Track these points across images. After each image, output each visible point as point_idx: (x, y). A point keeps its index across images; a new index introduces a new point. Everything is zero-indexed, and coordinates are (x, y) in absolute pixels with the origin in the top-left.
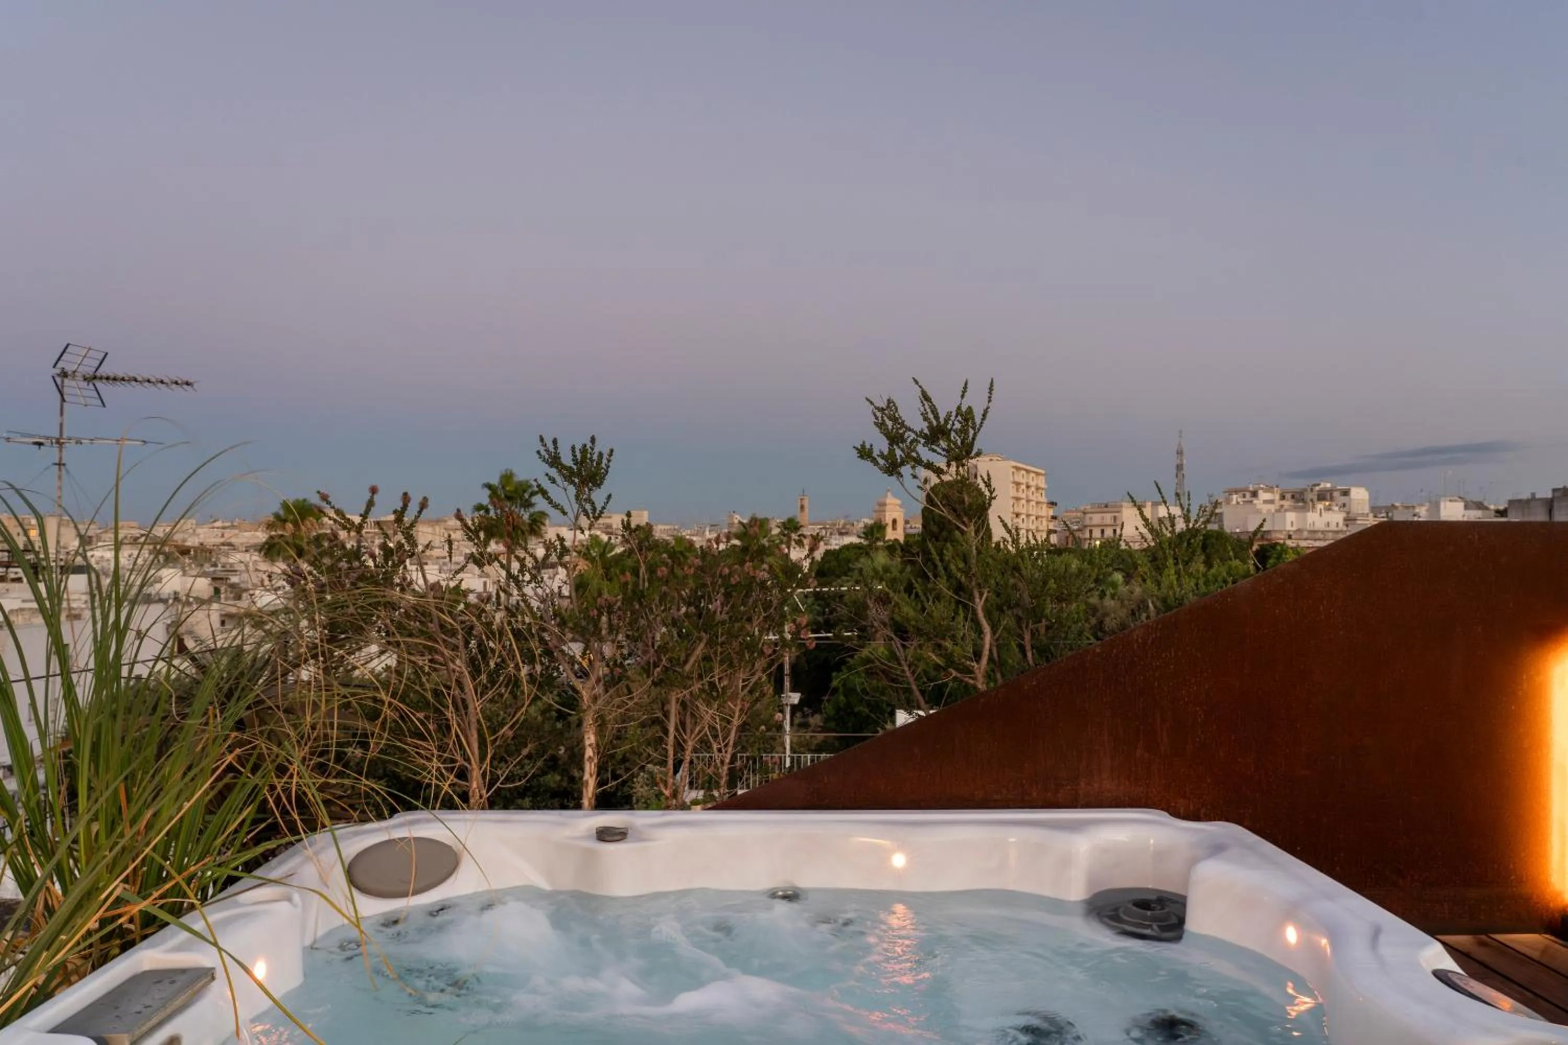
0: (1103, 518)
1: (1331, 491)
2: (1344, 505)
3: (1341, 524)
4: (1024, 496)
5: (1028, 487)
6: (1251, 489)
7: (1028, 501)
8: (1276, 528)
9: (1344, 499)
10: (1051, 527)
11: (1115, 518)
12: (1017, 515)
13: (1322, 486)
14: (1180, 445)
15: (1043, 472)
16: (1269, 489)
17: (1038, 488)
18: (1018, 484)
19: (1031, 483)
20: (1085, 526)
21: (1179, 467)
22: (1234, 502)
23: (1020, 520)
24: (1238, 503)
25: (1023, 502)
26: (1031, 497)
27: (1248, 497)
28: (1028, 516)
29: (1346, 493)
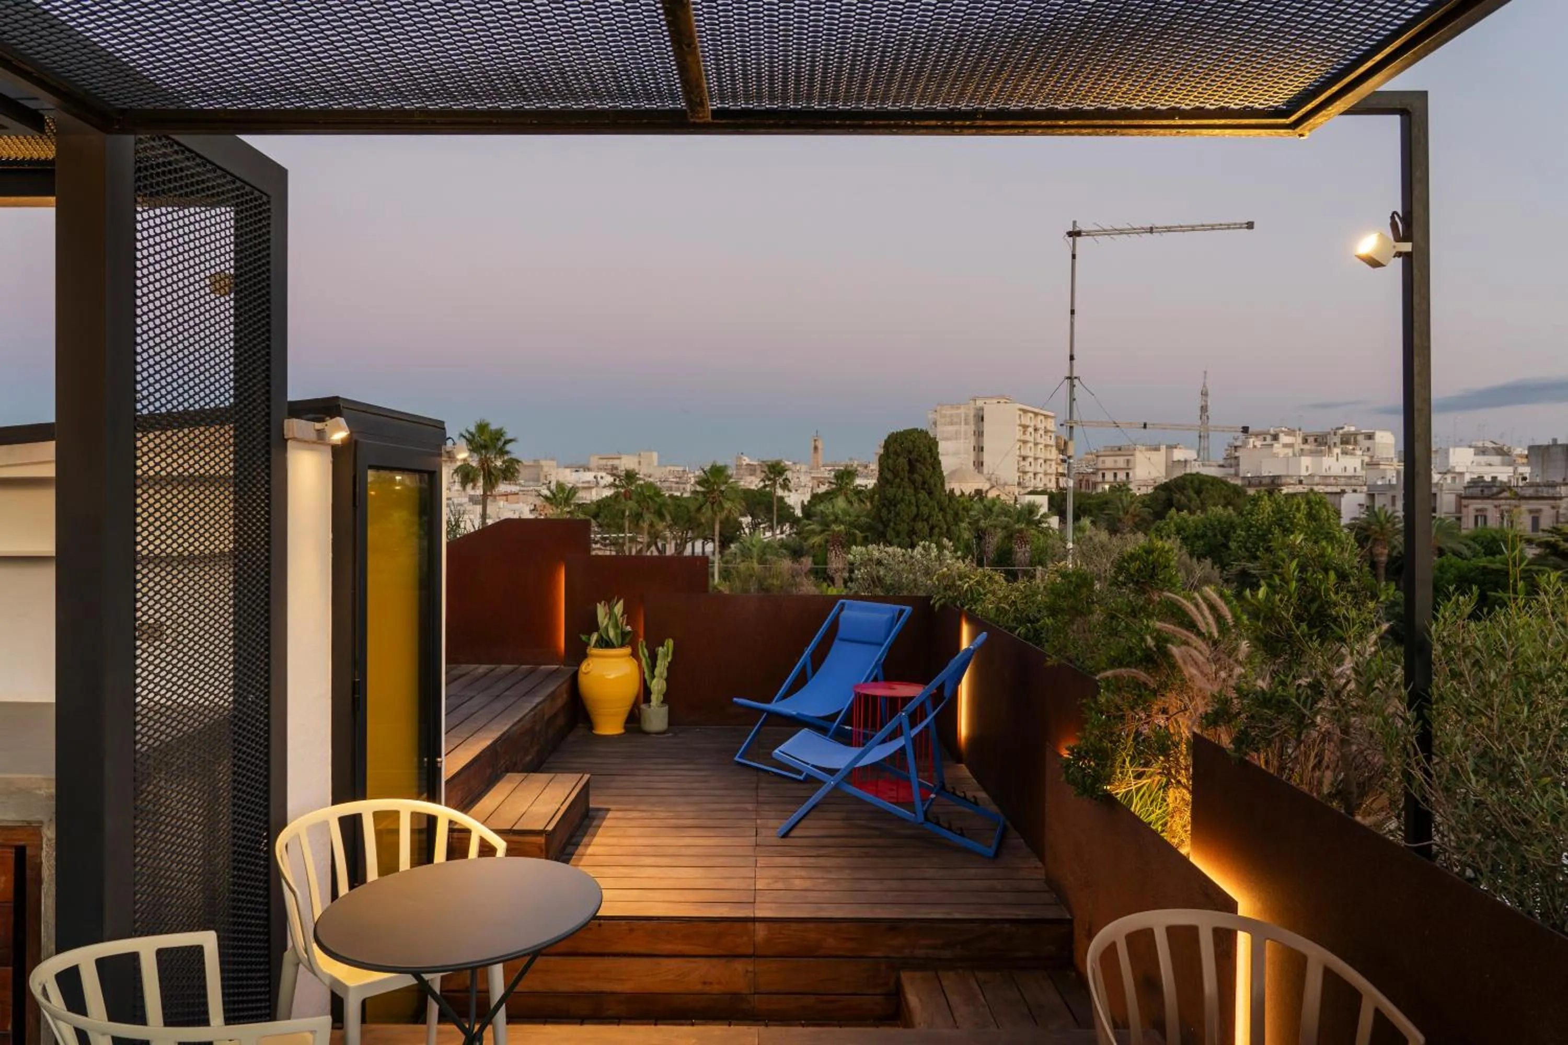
0: (1115, 462)
1: (1355, 435)
2: (1368, 449)
3: (1359, 469)
4: (1032, 439)
5: (1036, 430)
6: (1272, 431)
7: (1036, 444)
8: (1290, 473)
9: (1367, 443)
10: (1061, 470)
11: (1128, 461)
12: (1024, 458)
13: (1346, 429)
14: (1204, 386)
15: (1052, 414)
16: (1291, 432)
17: (1046, 431)
18: (1025, 427)
19: (1039, 426)
20: (1098, 470)
21: (1204, 409)
22: (1251, 446)
23: (1027, 463)
24: (1255, 447)
25: (1031, 445)
26: (1039, 440)
27: (1269, 441)
28: (1036, 459)
29: (1370, 437)
